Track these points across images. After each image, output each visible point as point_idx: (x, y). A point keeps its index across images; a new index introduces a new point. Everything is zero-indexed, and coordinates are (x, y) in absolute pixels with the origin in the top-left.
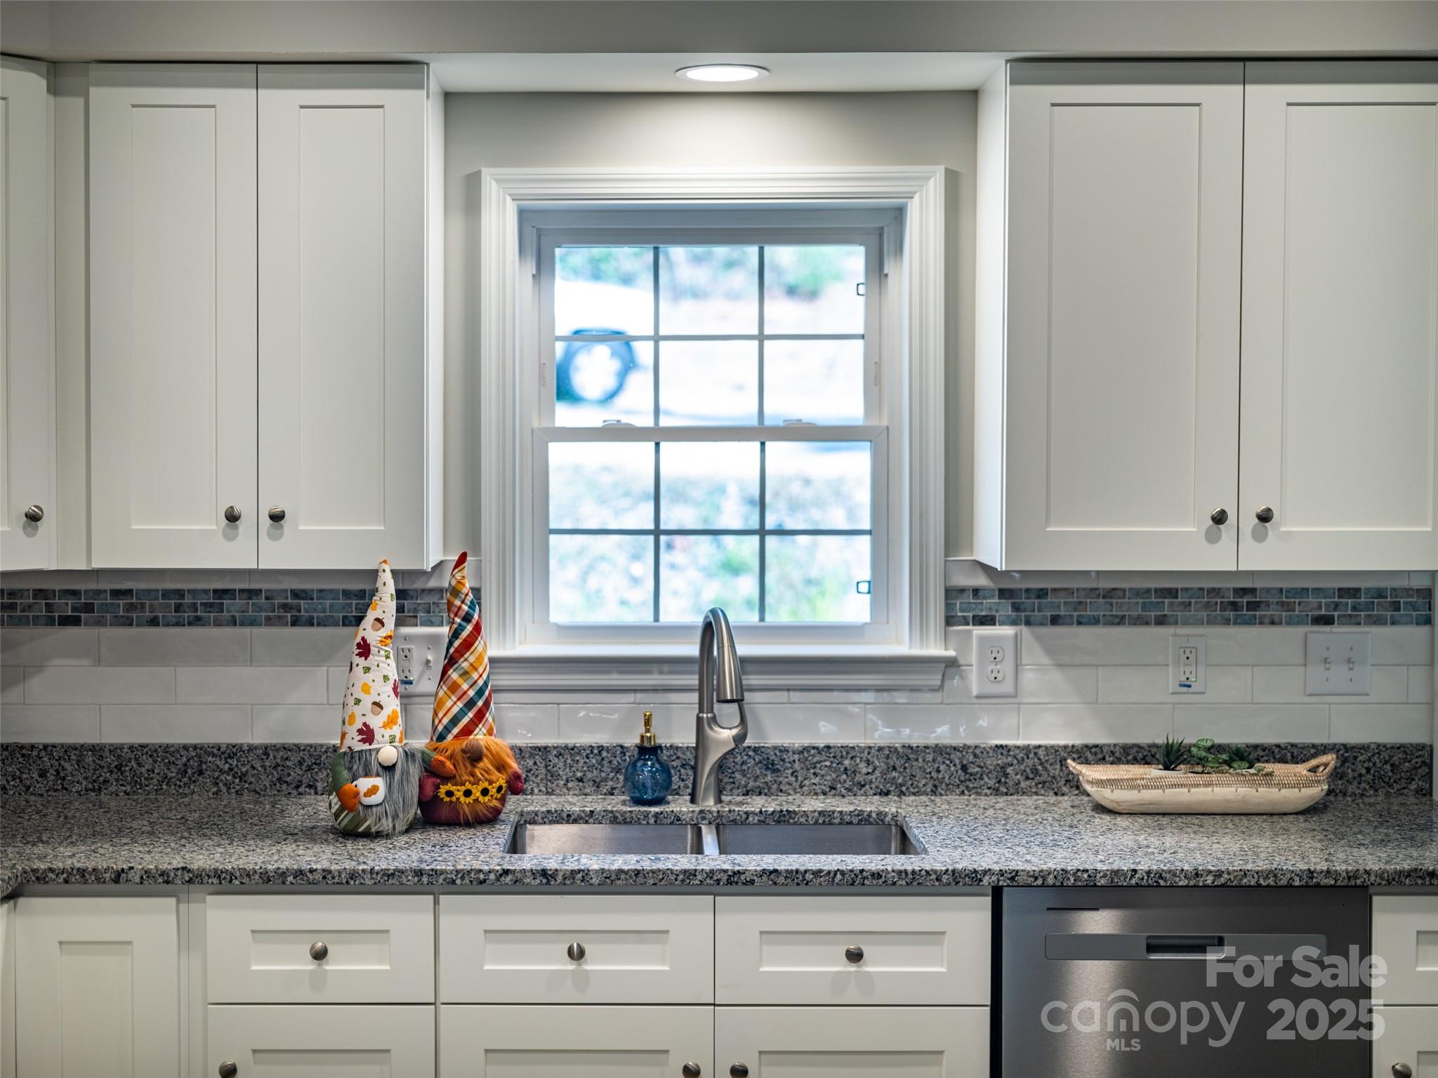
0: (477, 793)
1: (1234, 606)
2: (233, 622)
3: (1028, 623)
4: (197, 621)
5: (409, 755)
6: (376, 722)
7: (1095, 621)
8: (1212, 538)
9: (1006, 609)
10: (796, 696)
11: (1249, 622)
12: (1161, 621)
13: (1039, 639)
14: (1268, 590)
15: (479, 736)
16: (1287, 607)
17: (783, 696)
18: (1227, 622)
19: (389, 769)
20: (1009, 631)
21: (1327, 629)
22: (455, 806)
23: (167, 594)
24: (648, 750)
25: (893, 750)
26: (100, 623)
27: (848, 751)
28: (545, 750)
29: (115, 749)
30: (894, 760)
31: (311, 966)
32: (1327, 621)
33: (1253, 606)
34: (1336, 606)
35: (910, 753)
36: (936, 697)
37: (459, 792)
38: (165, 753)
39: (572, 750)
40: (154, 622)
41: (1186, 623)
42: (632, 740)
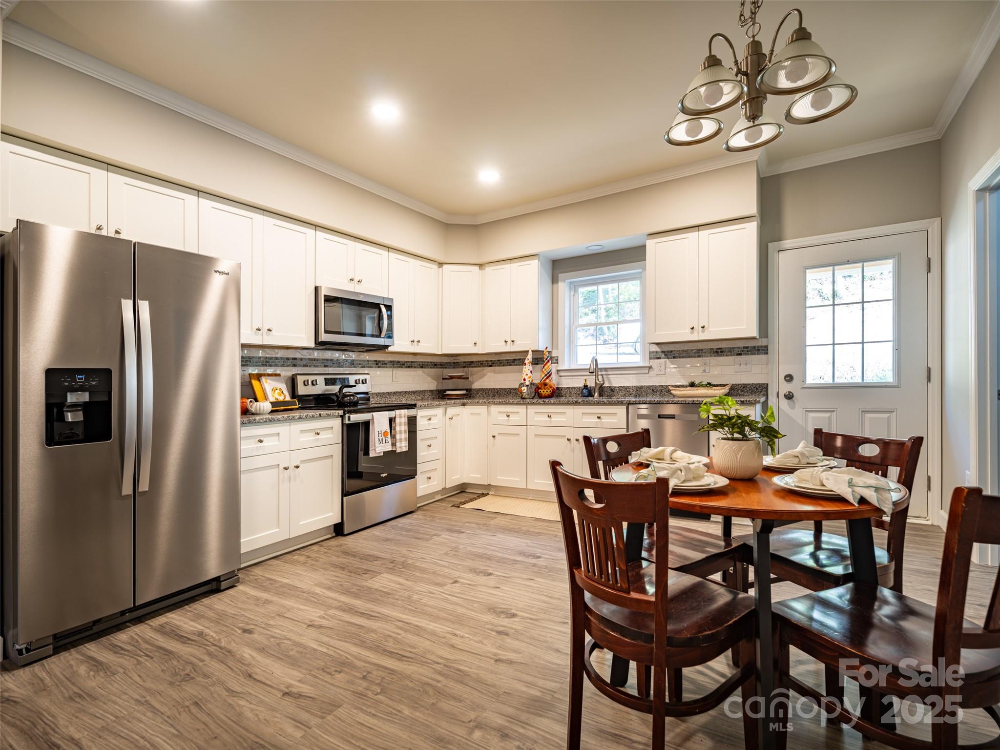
0: (545, 391)
1: (717, 352)
2: (516, 365)
3: (668, 358)
4: (511, 365)
5: (532, 384)
6: (526, 378)
7: (683, 357)
8: (692, 333)
9: (663, 355)
10: (618, 376)
11: (721, 356)
12: (699, 356)
13: (670, 362)
14: (725, 348)
15: (547, 381)
16: (730, 352)
17: (616, 376)
18: (715, 356)
19: (527, 386)
20: (664, 360)
21: (740, 356)
22: (541, 394)
23: (506, 360)
24: (586, 387)
25: (637, 386)
26: (495, 366)
27: (628, 387)
28: (569, 388)
29: (497, 389)
30: (638, 389)
31: (507, 418)
32: (740, 354)
33: (722, 352)
34: (743, 351)
35: (641, 388)
36: (647, 375)
37: (542, 391)
38: (504, 389)
39: (574, 388)
40: (504, 366)
41: (705, 357)
42: (582, 385)
